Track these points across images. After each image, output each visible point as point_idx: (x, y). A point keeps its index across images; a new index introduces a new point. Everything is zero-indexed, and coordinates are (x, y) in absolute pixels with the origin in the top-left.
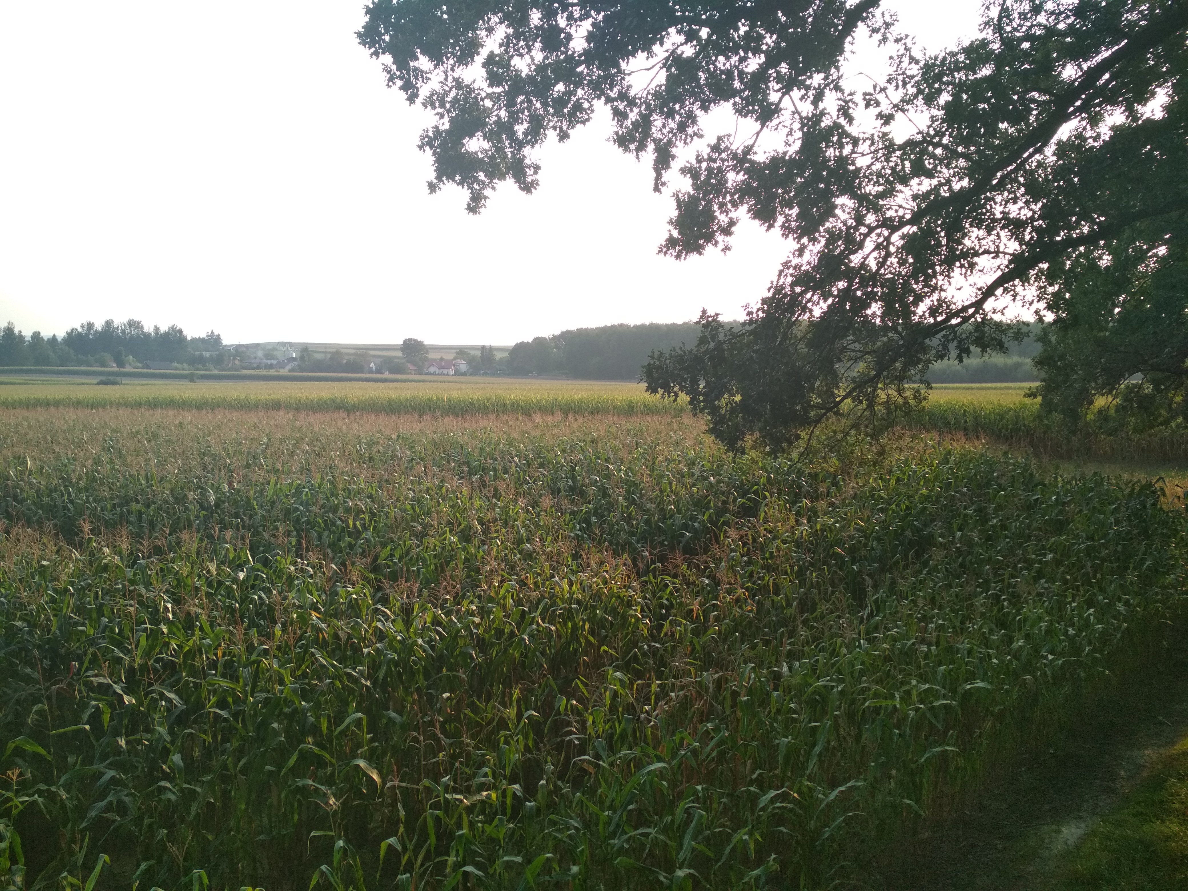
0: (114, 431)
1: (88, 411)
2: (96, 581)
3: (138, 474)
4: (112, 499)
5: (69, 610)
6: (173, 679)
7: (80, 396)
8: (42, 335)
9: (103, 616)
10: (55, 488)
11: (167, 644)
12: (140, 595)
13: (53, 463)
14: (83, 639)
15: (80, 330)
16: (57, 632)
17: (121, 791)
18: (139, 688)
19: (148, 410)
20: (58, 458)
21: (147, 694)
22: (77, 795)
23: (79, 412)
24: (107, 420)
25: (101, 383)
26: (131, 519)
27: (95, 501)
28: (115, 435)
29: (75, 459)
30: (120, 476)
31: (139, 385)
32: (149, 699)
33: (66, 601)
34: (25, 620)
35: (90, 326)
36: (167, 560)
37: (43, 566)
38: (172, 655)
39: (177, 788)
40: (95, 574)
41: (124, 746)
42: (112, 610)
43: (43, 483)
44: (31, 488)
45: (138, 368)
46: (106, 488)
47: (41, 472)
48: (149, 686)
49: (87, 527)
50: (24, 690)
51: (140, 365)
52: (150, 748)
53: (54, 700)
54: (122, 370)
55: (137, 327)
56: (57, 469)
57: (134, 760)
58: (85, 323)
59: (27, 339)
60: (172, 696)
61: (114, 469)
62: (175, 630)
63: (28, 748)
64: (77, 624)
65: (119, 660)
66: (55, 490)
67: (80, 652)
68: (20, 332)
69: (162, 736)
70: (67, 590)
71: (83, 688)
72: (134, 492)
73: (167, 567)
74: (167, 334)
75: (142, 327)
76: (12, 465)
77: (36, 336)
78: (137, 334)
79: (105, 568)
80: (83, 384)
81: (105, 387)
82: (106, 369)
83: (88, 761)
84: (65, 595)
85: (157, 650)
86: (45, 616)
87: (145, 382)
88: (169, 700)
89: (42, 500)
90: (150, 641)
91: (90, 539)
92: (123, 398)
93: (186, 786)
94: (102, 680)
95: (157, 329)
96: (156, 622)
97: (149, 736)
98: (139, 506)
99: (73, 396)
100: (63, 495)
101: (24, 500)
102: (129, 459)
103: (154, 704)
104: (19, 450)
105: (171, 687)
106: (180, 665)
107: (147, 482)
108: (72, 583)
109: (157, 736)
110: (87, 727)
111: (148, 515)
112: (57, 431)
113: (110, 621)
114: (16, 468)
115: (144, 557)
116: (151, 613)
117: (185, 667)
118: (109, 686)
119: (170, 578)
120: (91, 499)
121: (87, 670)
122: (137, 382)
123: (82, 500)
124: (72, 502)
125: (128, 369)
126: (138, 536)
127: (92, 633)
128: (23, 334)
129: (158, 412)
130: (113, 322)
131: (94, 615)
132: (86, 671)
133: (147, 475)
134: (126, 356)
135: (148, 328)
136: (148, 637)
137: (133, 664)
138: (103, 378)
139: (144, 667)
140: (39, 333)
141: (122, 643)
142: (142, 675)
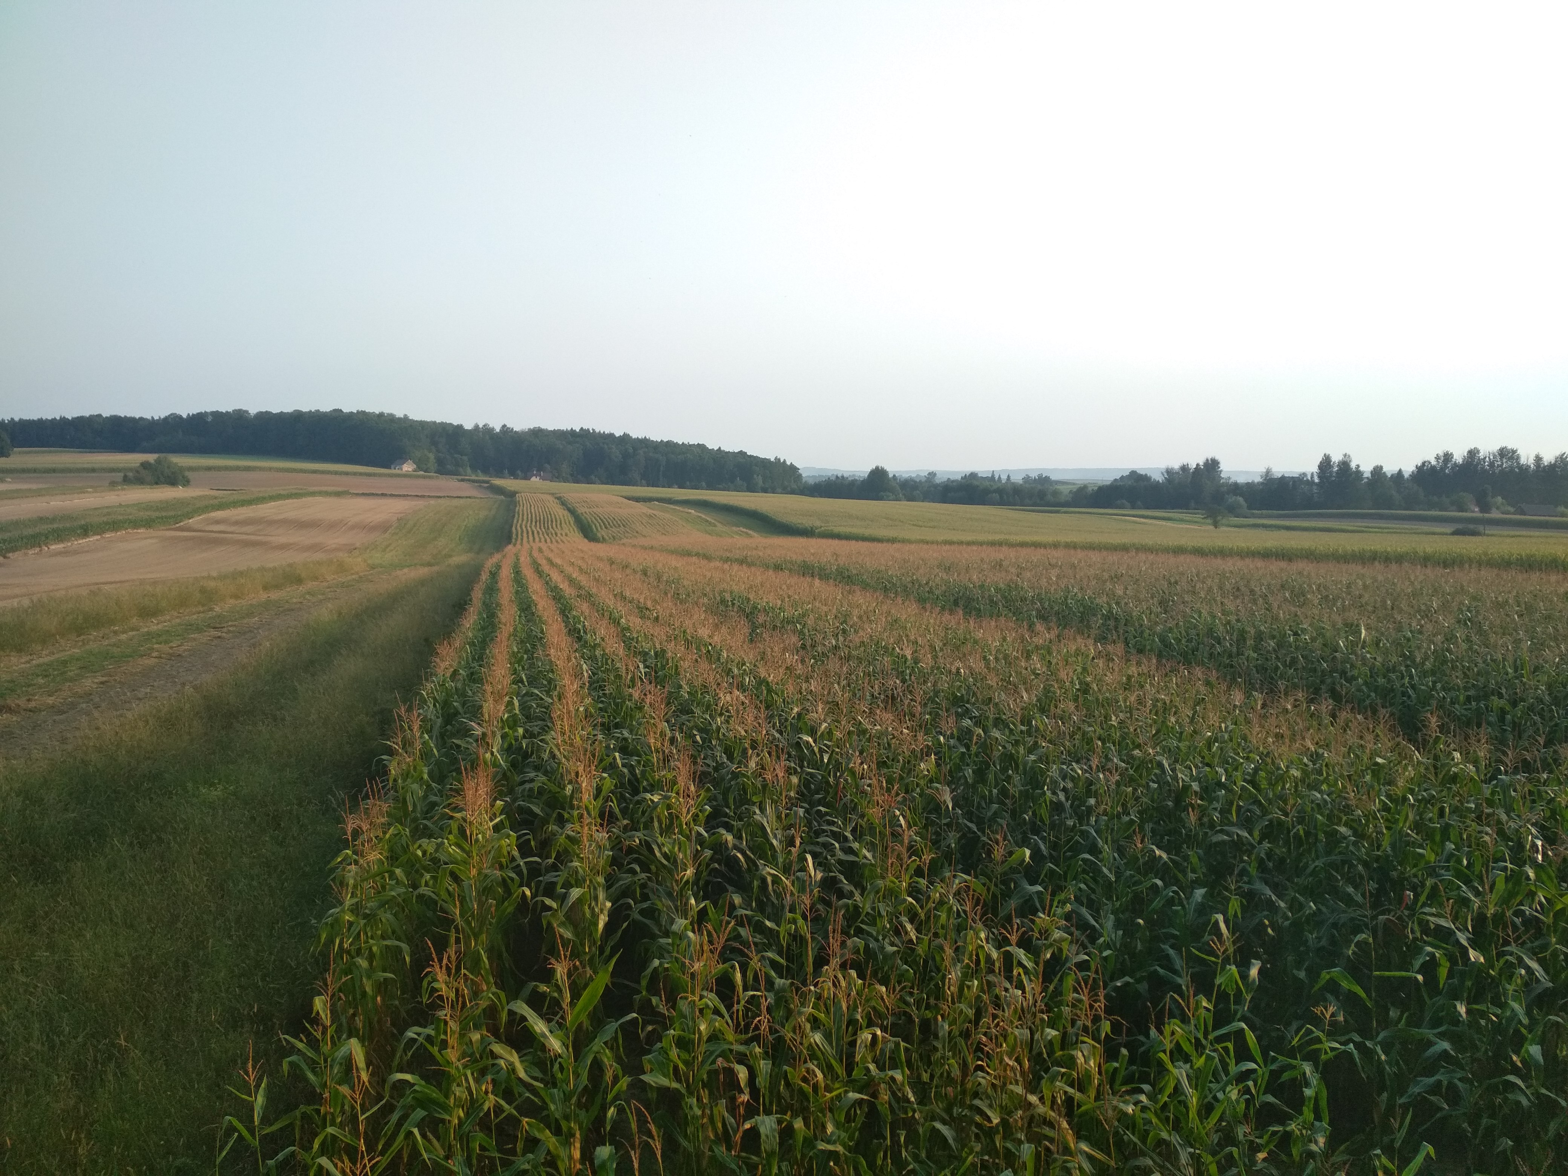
0: (1474, 598)
1: (1440, 571)
2: (1443, 794)
3: (1504, 659)
4: (1466, 689)
5: (1407, 825)
6: (1537, 943)
7: (1429, 550)
8: (1384, 470)
9: (1449, 839)
10: (1394, 667)
11: (1532, 895)
12: (1499, 822)
13: (1393, 635)
14: (1422, 865)
15: (1434, 462)
16: (1389, 849)
17: (1453, 1071)
18: (1490, 945)
19: (1521, 572)
20: (1399, 629)
21: (1501, 955)
22: (1397, 1061)
23: (1428, 571)
24: (1465, 584)
25: (1456, 533)
26: (1491, 719)
27: (1443, 689)
28: (1474, 604)
29: (1420, 632)
30: (1479, 660)
31: (1508, 536)
32: (1502, 961)
33: (1404, 813)
34: (1351, 828)
35: (1448, 457)
36: (1539, 781)
37: (1377, 764)
38: (1537, 911)
39: (1532, 1090)
40: (1442, 784)
41: (1464, 1015)
42: (1461, 834)
43: (1379, 659)
44: (1364, 664)
45: (1508, 513)
46: (1459, 674)
47: (1377, 645)
48: (1503, 945)
49: (1434, 722)
50: (1344, 912)
51: (1512, 510)
52: (1498, 1028)
53: (1380, 933)
54: (1487, 515)
55: (1512, 458)
56: (1397, 644)
57: (1476, 1036)
58: (1441, 454)
59: (1365, 475)
60: (1534, 965)
61: (1470, 648)
62: (1544, 877)
63: (1345, 984)
64: (1414, 844)
65: (1466, 902)
66: (1394, 670)
67: (1415, 880)
68: (1358, 466)
69: (1516, 1015)
70: (1405, 799)
71: (1416, 928)
72: (1497, 683)
73: (1539, 791)
74: (1552, 467)
75: (1518, 457)
76: (1343, 634)
77: (1378, 471)
78: (1511, 467)
79: (1454, 779)
80: (1434, 534)
81: (1461, 538)
82: (1464, 514)
83: (1415, 1021)
84: (1403, 804)
85: (1519, 898)
86: (1375, 827)
87: (1518, 533)
88: (1528, 969)
89: (1376, 680)
90: (1510, 885)
91: (1437, 738)
92: (1486, 554)
93: (1544, 1091)
94: (1443, 922)
95: (1538, 459)
96: (1519, 862)
97: (1499, 1011)
98: (1502, 702)
99: (1420, 551)
100: (1403, 677)
101: (1353, 678)
102: (1493, 638)
103: (1509, 971)
104: (1353, 615)
105: (1534, 953)
106: (1549, 926)
107: (1516, 671)
108: (1412, 792)
109: (1508, 1013)
110: (1420, 978)
111: (1513, 716)
112: (1399, 595)
113: (1458, 849)
114: (1347, 638)
115: (1506, 772)
116: (1511, 849)
117: (1555, 931)
118: (1451, 933)
119: (1540, 806)
120: (1439, 685)
121: (1424, 905)
122: (1506, 533)
123: (1427, 686)
124: (1413, 687)
125: (1495, 514)
126: (1499, 743)
127: (1433, 860)
128: (1361, 469)
129: (1535, 576)
130: (1478, 452)
131: (1438, 838)
132: (1422, 907)
133: (1515, 661)
134: (1493, 497)
135: (1527, 457)
136: (1507, 879)
137: (1485, 911)
138: (1460, 526)
139: (1499, 918)
140: (1381, 467)
141: (1471, 881)
142: (1496, 927)
